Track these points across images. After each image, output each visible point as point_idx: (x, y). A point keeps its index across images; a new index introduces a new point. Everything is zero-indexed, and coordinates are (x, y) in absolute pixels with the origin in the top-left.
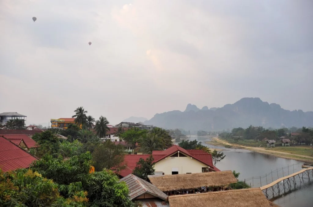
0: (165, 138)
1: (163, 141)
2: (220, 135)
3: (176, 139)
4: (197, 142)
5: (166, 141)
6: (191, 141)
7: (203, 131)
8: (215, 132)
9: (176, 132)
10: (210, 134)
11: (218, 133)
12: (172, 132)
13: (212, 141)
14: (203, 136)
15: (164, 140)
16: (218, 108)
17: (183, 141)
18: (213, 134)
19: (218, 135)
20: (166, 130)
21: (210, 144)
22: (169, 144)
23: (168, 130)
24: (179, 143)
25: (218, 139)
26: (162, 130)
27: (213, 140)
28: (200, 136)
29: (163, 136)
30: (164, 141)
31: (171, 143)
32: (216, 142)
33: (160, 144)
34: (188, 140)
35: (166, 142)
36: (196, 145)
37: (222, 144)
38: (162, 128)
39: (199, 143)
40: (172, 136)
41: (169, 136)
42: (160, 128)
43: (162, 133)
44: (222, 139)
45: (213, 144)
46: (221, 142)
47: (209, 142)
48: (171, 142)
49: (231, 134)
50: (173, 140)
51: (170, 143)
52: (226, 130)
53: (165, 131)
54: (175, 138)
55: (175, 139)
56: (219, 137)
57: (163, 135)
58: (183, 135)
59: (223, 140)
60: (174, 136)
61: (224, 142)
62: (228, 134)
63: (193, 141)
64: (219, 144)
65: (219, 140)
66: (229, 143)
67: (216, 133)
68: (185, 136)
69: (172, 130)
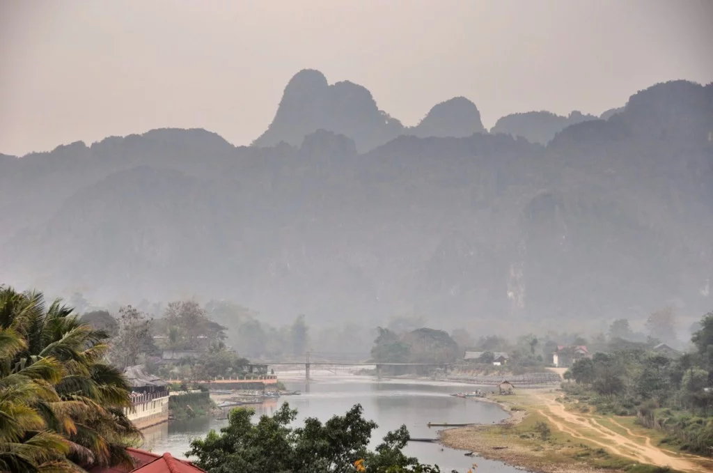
0: (65, 390)
1: (40, 420)
2: (581, 371)
3: (173, 399)
4: (368, 428)
5: (75, 418)
6: (313, 424)
7: (425, 333)
8: (535, 342)
9: (173, 336)
10: (488, 359)
11: (565, 355)
12: (141, 337)
13: (506, 428)
14: (423, 371)
15: (58, 405)
16: (576, 114)
17: (240, 418)
18: (515, 355)
19: (561, 371)
20: (77, 313)
21: (486, 456)
22: (100, 444)
23: (104, 315)
24: (203, 438)
25: (559, 410)
26: (35, 314)
27: (518, 417)
28: (398, 371)
29: (45, 374)
30: (53, 421)
31: (126, 440)
32: (544, 431)
33: (17, 447)
34: (285, 416)
35: (70, 425)
36: (362, 454)
37: (601, 452)
38: (38, 297)
39: (391, 438)
40: (132, 374)
41: (108, 376)
42: (19, 291)
43: (34, 348)
44: (603, 411)
45: (518, 449)
46: (595, 436)
47: (482, 429)
48: (128, 429)
49: (686, 361)
50: (142, 413)
51: (111, 437)
52: (639, 329)
53: (73, 325)
54: (161, 391)
55: (165, 400)
56: (570, 392)
57: (48, 361)
58: (241, 366)
59: (612, 419)
60: (150, 370)
61: (620, 440)
62: (661, 360)
63: (334, 423)
64: (577, 457)
65: (568, 416)
66: (663, 443)
67: (551, 348)
68: (262, 373)
69: (134, 314)
